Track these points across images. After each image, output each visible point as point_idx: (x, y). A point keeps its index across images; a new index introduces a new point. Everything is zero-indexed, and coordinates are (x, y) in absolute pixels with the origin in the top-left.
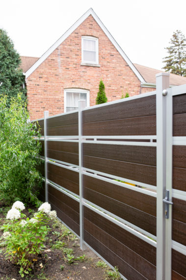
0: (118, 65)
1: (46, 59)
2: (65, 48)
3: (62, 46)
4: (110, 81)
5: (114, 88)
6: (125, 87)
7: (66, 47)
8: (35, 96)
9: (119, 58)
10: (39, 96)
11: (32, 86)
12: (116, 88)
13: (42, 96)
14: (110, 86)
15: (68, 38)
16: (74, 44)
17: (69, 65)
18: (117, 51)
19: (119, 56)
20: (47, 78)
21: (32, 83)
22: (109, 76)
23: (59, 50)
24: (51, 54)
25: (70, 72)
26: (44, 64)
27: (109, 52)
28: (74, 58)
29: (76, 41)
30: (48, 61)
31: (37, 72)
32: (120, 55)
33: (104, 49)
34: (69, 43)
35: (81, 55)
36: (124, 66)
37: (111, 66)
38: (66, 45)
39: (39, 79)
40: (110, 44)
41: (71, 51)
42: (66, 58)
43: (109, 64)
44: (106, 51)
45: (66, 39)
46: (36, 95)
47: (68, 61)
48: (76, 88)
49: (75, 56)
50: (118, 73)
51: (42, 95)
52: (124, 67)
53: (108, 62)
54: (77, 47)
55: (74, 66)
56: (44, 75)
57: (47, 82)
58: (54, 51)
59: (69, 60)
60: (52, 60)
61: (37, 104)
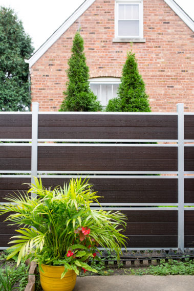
0: (177, 36)
1: (60, 38)
2: (89, 20)
3: (83, 18)
4: (162, 62)
5: (169, 74)
6: (190, 71)
7: (90, 18)
8: (43, 91)
9: (180, 25)
10: (48, 91)
11: (38, 77)
12: (174, 74)
13: (52, 92)
14: (164, 71)
15: (93, 4)
16: (102, 12)
17: (93, 44)
18: (176, 15)
19: (180, 23)
20: (60, 65)
21: (38, 73)
22: (160, 55)
23: (80, 24)
24: (67, 30)
25: (95, 54)
26: (56, 45)
27: (161, 18)
28: (102, 33)
29: (107, 8)
30: (62, 41)
31: (46, 57)
32: (181, 20)
33: (153, 14)
34: (95, 12)
35: (113, 27)
36: (189, 37)
37: (164, 39)
38: (90, 15)
39: (48, 67)
40: (163, 6)
41: (97, 23)
42: (90, 33)
43: (160, 37)
44: (157, 17)
45: (90, 7)
46: (44, 89)
47: (93, 38)
48: (105, 77)
49: (103, 30)
50: (177, 50)
51: (52, 89)
52: (188, 39)
53: (159, 34)
54: (108, 17)
55: (103, 44)
56: (55, 61)
57: (60, 70)
58: (72, 25)
59: (93, 36)
60: (68, 38)
61: (45, 102)
